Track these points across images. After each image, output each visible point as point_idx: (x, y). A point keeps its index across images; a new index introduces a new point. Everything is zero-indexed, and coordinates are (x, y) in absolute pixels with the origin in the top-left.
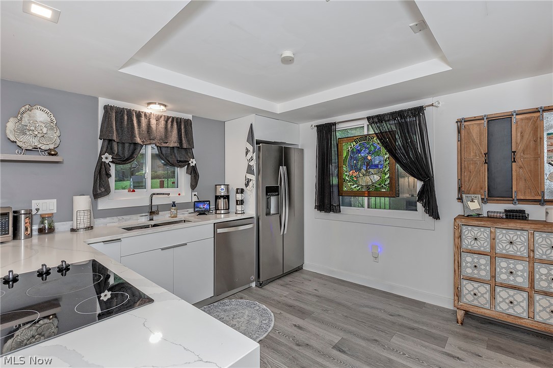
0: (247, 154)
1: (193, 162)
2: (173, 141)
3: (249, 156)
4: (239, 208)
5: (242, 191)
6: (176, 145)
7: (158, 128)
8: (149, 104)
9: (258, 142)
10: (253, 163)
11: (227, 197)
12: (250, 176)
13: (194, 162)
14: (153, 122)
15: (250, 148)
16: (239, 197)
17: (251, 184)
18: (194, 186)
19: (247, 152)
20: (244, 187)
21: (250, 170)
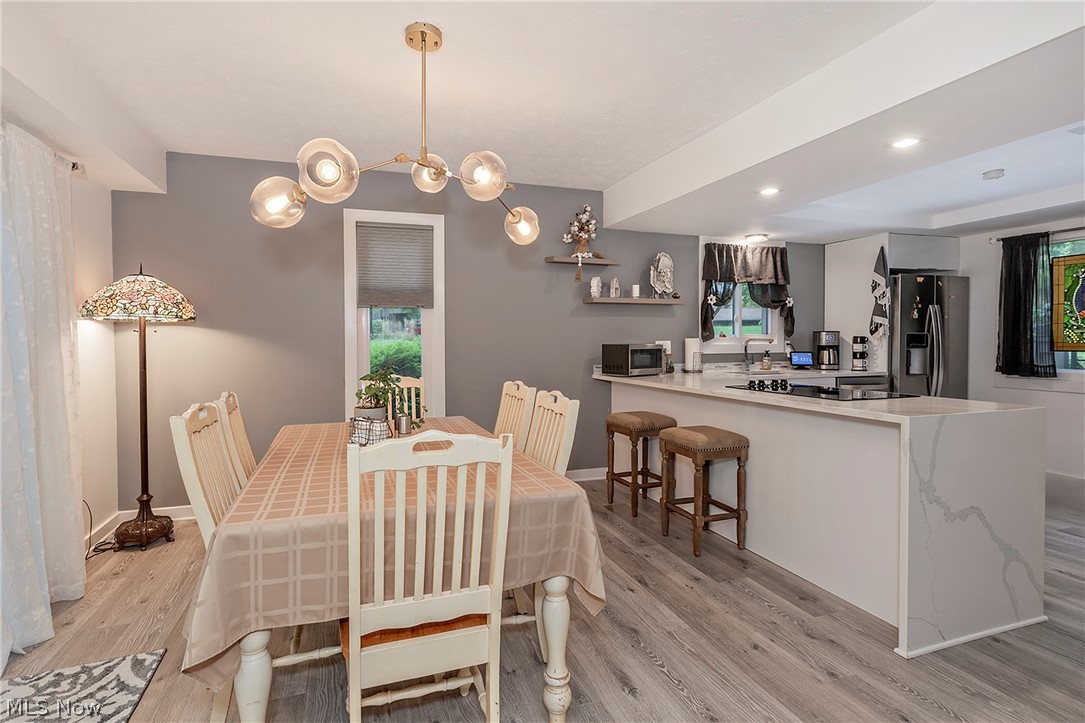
0: (874, 289)
1: (790, 302)
2: (768, 278)
3: (878, 292)
4: (858, 363)
5: (863, 340)
6: (773, 281)
7: (753, 261)
8: (747, 237)
9: (894, 272)
10: (886, 302)
11: (836, 348)
12: (878, 320)
13: (792, 302)
14: (749, 256)
15: (882, 281)
16: (858, 348)
17: (881, 330)
18: (789, 332)
19: (875, 286)
20: (867, 334)
21: (879, 310)
